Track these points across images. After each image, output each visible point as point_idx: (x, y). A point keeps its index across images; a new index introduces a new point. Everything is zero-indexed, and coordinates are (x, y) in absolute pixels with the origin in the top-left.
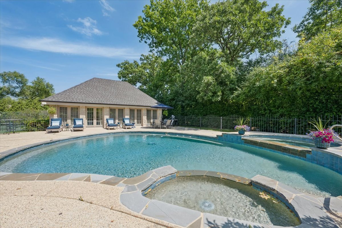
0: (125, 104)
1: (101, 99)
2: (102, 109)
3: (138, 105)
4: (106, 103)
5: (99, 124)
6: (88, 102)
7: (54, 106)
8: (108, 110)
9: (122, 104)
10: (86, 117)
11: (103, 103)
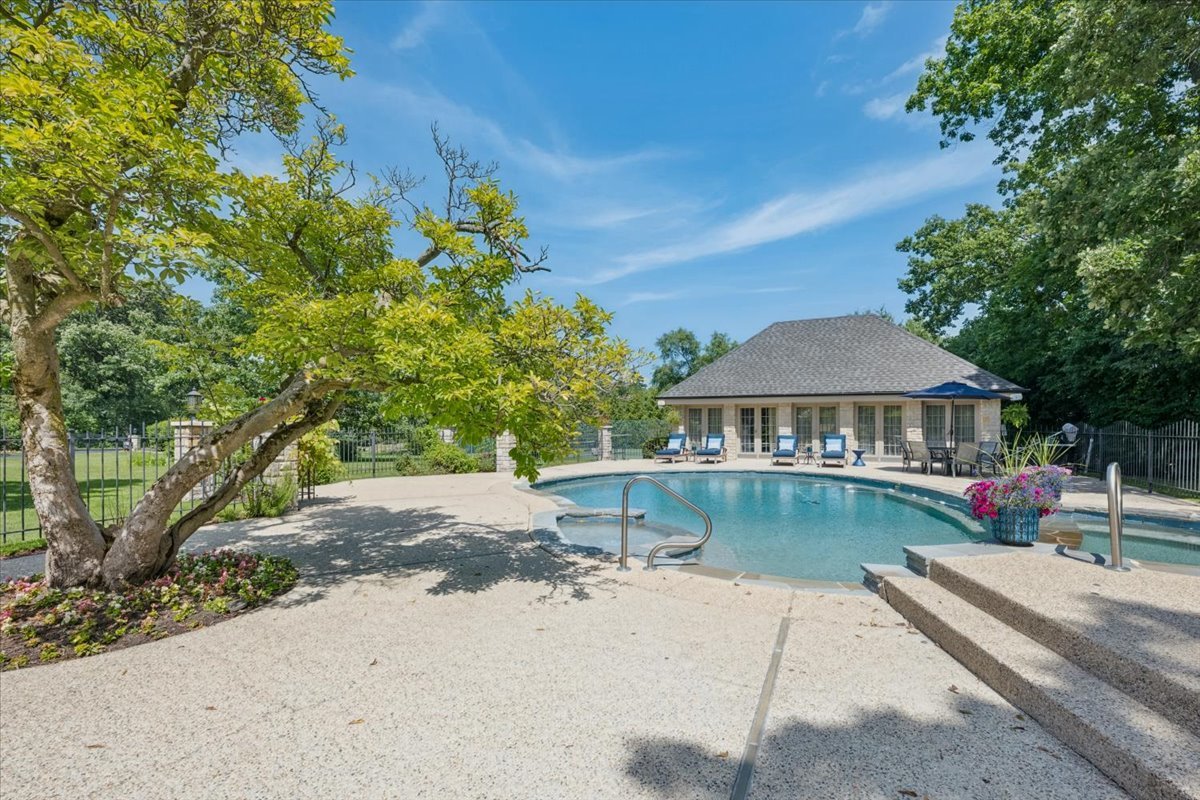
0: (838, 389)
1: (771, 382)
2: (774, 409)
3: (882, 390)
4: (780, 393)
5: (768, 450)
6: (739, 394)
7: (678, 408)
8: (789, 410)
9: (826, 392)
10: (737, 431)
11: (774, 393)
